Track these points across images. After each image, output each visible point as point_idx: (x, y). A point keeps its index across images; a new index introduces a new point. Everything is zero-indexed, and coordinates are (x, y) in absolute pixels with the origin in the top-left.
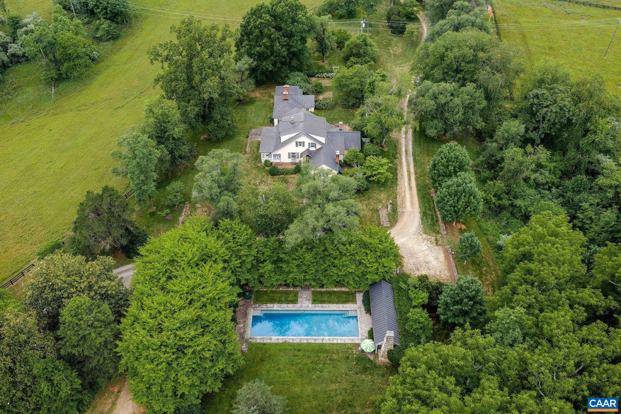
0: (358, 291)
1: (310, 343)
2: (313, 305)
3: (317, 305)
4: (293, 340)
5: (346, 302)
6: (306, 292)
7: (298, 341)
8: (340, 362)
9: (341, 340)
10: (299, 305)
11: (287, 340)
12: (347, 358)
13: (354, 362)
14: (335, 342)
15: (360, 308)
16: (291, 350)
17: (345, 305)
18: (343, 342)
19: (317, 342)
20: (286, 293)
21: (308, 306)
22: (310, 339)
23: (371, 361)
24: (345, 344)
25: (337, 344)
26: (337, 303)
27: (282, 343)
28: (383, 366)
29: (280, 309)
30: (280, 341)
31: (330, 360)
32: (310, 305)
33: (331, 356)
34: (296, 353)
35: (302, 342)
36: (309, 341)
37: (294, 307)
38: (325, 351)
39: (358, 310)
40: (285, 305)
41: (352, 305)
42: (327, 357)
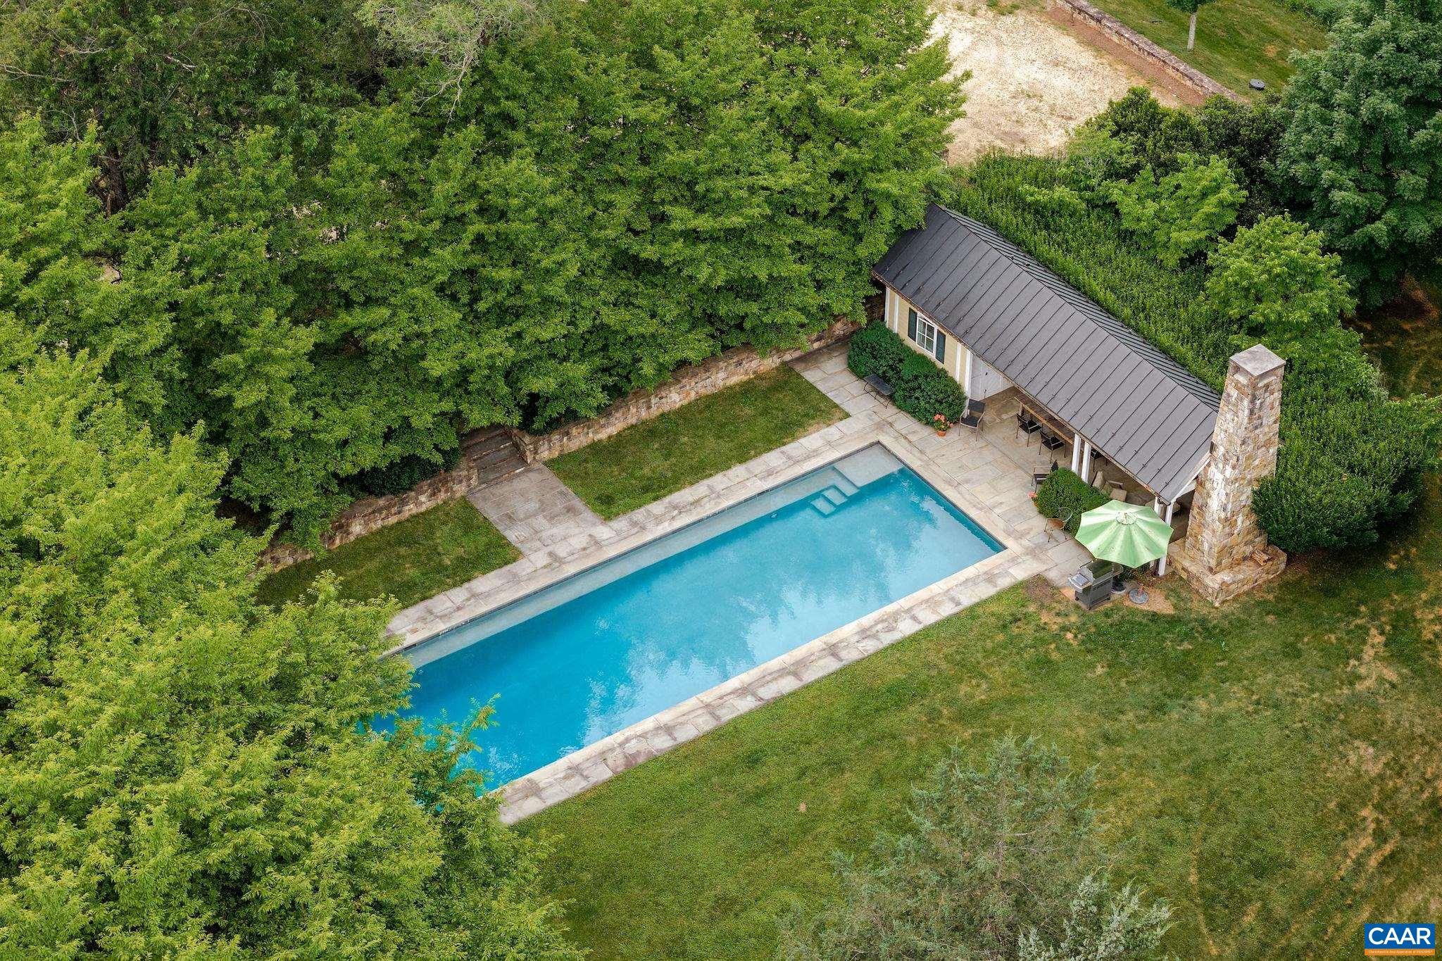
0: (800, 359)
1: (779, 701)
2: (621, 524)
3: (639, 515)
4: (668, 729)
5: (785, 431)
6: (519, 484)
7: (705, 724)
8: (1022, 700)
9: (931, 602)
10: (538, 559)
11: (632, 747)
12: (1044, 665)
13: (1091, 666)
14: (907, 628)
15: (881, 426)
16: (704, 779)
17: (792, 448)
18: (947, 610)
19: (810, 676)
20: (403, 535)
21: (597, 544)
22: (763, 681)
23: (1173, 621)
24: (971, 612)
25: (926, 633)
26: (743, 456)
27: (618, 778)
28: (1246, 609)
29: (441, 627)
30: (603, 774)
31: (962, 717)
32: (604, 532)
33: (950, 702)
34: (750, 781)
35: (727, 715)
36: (768, 692)
37: (515, 579)
38: (899, 696)
39: (886, 440)
40: (458, 595)
41: (833, 431)
42: (933, 715)
